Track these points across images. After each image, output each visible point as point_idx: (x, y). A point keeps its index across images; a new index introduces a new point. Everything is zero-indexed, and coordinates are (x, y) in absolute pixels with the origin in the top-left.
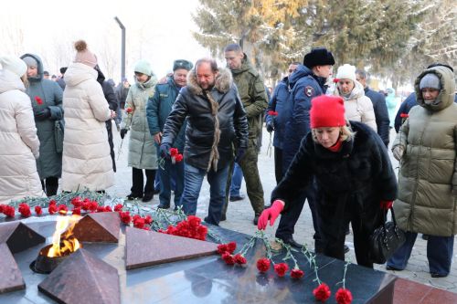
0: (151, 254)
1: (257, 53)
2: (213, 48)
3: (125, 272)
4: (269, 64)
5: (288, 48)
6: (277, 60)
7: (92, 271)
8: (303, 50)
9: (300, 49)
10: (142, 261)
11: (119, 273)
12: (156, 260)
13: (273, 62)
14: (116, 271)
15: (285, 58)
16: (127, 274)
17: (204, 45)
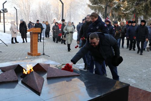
0: (55, 75)
1: (112, 12)
2: (95, 10)
3: (46, 79)
4: (117, 15)
5: (124, 9)
6: (120, 14)
7: (35, 77)
8: (131, 10)
9: (130, 9)
10: (52, 76)
11: (44, 79)
12: (56, 76)
13: (118, 15)
14: (43, 79)
15: (123, 13)
16: (47, 80)
17: (92, 9)
